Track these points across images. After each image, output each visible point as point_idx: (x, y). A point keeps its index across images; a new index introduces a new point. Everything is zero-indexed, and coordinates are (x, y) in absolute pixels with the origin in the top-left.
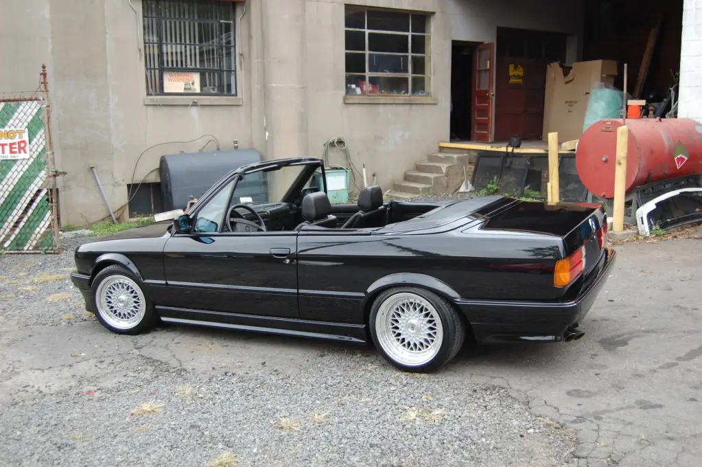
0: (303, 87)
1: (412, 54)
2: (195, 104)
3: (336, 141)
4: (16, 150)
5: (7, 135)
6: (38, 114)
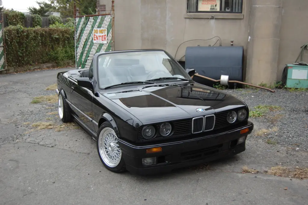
0: (279, 7)
2: (212, 18)
3: (307, 45)
4: (103, 39)
5: (101, 32)
6: (110, 22)
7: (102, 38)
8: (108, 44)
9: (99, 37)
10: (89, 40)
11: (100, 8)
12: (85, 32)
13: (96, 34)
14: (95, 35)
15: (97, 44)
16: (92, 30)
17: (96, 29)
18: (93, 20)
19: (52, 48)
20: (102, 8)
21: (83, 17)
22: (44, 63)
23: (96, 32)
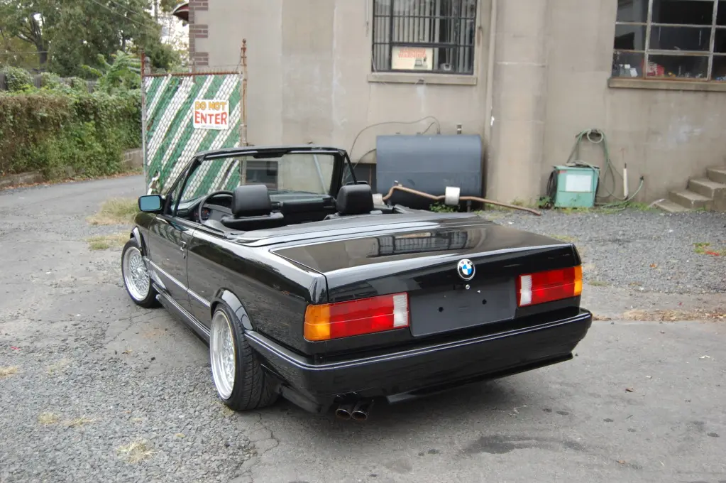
0: (543, 67)
1: (717, 26)
2: (421, 83)
3: (589, 133)
4: (219, 121)
5: (214, 106)
6: (237, 87)
7: (216, 119)
8: (230, 131)
9: (208, 118)
10: (183, 123)
11: (196, 59)
12: (170, 106)
13: (200, 111)
14: (197, 113)
15: (203, 131)
16: (191, 103)
17: (201, 101)
18: (192, 84)
19: (34, 140)
20: (200, 59)
21: (165, 77)
22: (18, 172)
23: (202, 106)
